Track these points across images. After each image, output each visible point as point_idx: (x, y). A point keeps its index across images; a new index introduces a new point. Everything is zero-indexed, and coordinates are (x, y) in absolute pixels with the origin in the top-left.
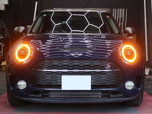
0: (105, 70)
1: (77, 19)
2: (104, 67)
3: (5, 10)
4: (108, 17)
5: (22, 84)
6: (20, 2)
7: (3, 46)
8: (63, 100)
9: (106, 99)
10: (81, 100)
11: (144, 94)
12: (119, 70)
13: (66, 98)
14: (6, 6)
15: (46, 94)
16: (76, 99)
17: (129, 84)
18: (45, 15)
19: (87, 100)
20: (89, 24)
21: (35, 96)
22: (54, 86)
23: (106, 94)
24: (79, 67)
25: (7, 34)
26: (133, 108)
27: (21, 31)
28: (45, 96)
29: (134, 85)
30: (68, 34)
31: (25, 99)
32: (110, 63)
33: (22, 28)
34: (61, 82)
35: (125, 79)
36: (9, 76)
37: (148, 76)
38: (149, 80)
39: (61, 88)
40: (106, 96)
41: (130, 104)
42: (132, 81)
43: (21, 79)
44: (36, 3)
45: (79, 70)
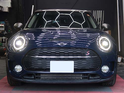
0: (85, 56)
1: (63, 17)
2: (84, 54)
3: (9, 12)
4: (88, 15)
5: (18, 68)
6: (20, 5)
7: (7, 39)
8: (51, 81)
9: (86, 80)
10: (66, 81)
11: (117, 77)
12: (96, 56)
13: (54, 79)
14: (9, 8)
15: (37, 76)
16: (62, 80)
17: (104, 68)
18: (38, 14)
19: (71, 81)
20: (74, 21)
21: (29, 78)
22: (44, 69)
23: (86, 76)
24: (64, 54)
25: (10, 31)
26: (109, 88)
27: (19, 27)
28: (37, 78)
29: (108, 69)
30: (56, 28)
31: (21, 80)
32: (89, 51)
33: (20, 24)
34: (50, 66)
35: (101, 64)
36: (8, 61)
37: (120, 63)
38: (121, 66)
39: (50, 71)
40: (86, 78)
41: (106, 84)
42: (107, 66)
43: (18, 64)
44: (33, 6)
45: (64, 56)
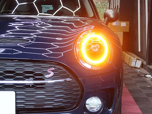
32: (54, 67)
